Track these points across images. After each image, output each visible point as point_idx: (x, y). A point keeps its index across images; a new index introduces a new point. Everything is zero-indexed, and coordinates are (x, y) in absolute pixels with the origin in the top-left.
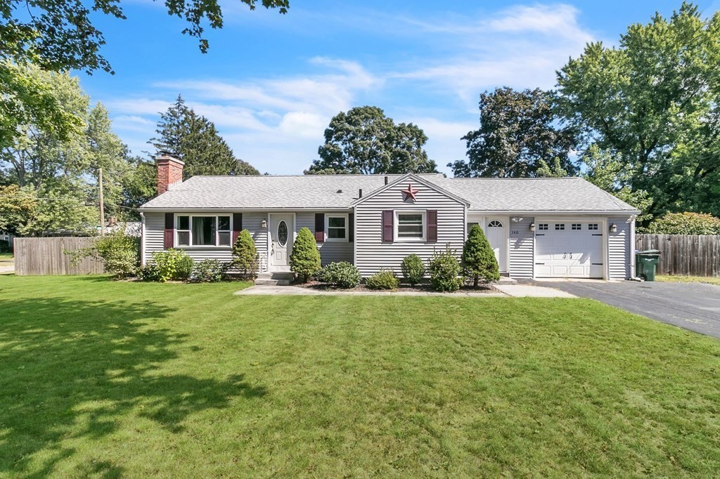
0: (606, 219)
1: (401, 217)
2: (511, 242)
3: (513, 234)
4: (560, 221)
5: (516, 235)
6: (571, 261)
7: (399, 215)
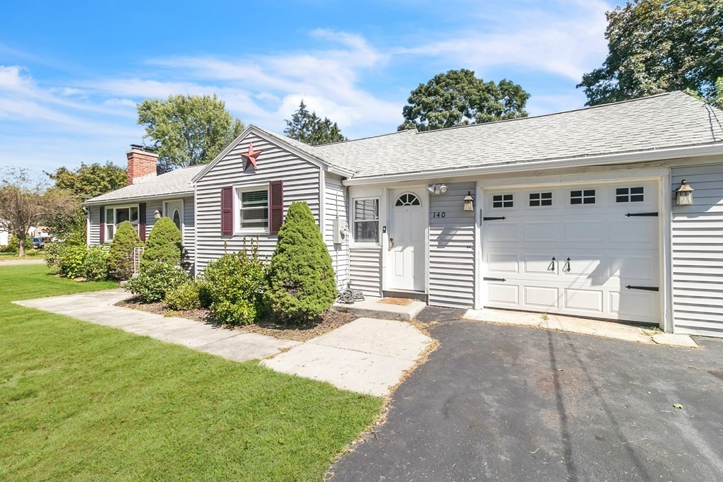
0: (665, 172)
1: (246, 196)
2: (432, 234)
3: (437, 217)
4: (540, 186)
5: (441, 219)
6: (569, 278)
7: (243, 194)
